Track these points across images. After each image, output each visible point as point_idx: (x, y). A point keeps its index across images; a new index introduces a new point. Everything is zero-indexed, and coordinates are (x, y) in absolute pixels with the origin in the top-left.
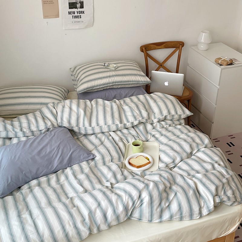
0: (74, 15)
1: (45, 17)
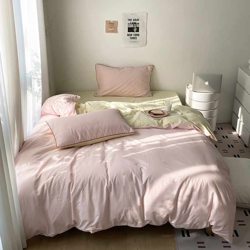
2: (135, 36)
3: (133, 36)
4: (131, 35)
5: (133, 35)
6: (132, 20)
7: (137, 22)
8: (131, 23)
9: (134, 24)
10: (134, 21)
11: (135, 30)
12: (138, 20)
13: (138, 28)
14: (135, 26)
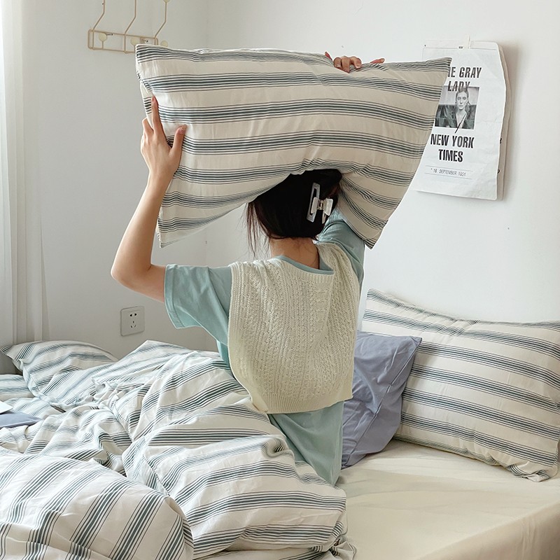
0: (444, 148)
2: (456, 148)
3: (449, 147)
4: (445, 140)
5: (450, 141)
6: (457, 74)
7: (473, 82)
8: (452, 84)
9: (459, 91)
10: (464, 80)
11: (461, 117)
12: (476, 72)
13: (471, 110)
14: (462, 101)
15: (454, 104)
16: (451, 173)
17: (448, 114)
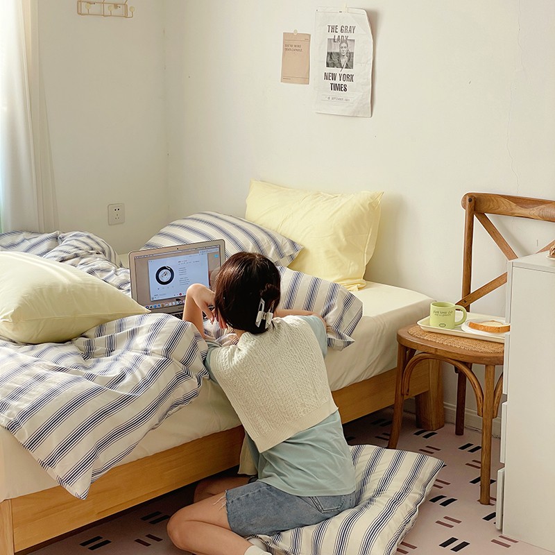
0: (333, 82)
1: (285, 78)
2: (342, 82)
5: (338, 77)
8: (336, 38)
9: (341, 43)
10: (344, 34)
12: (352, 29)
13: (350, 55)
14: (344, 49)
15: (338, 51)
16: (340, 99)
17: (335, 59)
